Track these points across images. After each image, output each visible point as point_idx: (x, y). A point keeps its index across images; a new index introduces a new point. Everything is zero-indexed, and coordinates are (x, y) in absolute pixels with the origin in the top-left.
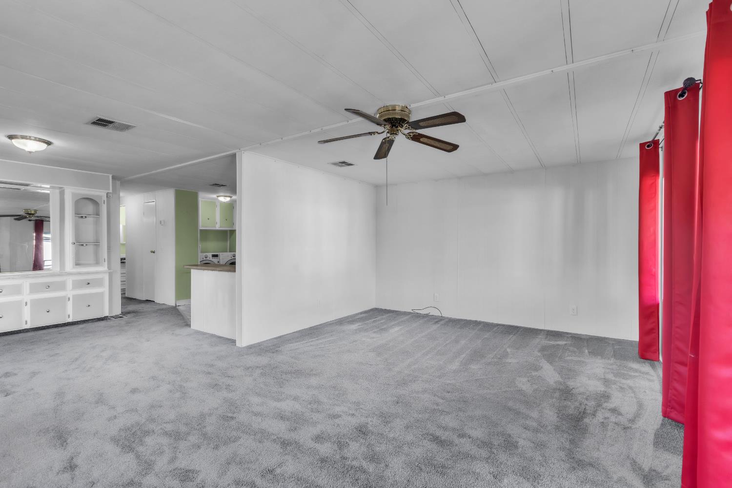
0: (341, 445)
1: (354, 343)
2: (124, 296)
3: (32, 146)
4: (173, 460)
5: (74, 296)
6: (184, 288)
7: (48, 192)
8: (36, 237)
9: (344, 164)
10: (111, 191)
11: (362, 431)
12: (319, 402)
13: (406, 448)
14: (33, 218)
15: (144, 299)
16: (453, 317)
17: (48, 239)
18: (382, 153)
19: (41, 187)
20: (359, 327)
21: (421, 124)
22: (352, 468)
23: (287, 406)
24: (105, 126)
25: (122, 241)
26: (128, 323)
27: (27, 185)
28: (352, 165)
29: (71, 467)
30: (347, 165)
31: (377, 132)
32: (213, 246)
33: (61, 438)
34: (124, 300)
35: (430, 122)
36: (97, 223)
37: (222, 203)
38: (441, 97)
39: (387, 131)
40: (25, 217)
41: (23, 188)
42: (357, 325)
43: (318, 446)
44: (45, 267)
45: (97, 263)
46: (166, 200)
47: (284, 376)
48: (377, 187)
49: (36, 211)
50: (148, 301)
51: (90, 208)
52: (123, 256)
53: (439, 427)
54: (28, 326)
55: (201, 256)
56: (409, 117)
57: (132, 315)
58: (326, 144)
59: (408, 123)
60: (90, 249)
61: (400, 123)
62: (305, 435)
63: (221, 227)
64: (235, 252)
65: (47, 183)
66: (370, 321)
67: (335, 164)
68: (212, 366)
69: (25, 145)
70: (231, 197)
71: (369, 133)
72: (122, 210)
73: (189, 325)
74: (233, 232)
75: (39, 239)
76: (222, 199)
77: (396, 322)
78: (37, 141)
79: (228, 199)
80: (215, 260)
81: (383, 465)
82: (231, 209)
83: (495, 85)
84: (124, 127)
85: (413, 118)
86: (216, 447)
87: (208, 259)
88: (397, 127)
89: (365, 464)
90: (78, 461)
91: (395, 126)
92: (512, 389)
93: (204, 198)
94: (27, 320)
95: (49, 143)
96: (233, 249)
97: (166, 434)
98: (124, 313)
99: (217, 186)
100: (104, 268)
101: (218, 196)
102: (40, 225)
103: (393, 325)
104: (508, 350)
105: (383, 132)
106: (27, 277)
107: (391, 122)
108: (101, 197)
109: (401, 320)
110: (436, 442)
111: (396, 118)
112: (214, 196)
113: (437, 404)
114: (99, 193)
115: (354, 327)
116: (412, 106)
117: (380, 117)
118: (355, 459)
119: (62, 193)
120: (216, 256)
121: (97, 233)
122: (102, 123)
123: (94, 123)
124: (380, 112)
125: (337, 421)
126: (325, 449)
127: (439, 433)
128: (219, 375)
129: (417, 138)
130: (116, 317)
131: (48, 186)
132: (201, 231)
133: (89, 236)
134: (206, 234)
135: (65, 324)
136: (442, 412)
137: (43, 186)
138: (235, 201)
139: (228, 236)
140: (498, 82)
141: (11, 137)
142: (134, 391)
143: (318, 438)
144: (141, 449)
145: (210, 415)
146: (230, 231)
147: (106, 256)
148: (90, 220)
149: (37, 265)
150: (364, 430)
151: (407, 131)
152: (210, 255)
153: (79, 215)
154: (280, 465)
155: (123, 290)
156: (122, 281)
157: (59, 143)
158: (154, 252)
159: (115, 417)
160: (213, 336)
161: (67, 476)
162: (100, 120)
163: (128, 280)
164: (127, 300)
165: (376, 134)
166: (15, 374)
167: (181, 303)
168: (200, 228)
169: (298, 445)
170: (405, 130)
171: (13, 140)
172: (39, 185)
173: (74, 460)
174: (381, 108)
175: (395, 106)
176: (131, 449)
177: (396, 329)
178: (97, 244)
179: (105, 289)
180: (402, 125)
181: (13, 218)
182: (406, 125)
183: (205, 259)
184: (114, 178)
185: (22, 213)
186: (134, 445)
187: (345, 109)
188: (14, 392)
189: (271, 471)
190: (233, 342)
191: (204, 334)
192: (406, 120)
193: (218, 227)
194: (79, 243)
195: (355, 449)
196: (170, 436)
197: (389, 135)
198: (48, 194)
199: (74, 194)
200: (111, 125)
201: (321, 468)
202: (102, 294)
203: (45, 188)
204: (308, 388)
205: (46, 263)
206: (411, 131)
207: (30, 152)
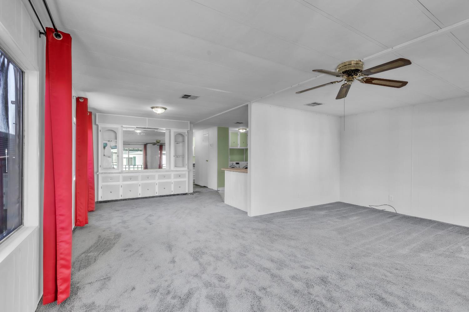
0: (308, 285)
1: (322, 224)
2: (194, 183)
3: (159, 111)
4: (215, 269)
5: (174, 182)
6: (221, 181)
7: (165, 131)
8: (160, 153)
9: (315, 104)
10: (189, 130)
11: (324, 280)
12: (295, 256)
13: (356, 299)
14: (159, 144)
15: (203, 185)
16: (407, 214)
17: (164, 154)
18: (342, 94)
19: (162, 130)
20: (326, 213)
21: (372, 71)
22: (315, 301)
23: (275, 255)
24: (187, 98)
25: (194, 155)
26: (196, 197)
27: (157, 129)
28: (321, 104)
29: (173, 262)
30: (317, 104)
31: (337, 81)
32: (236, 158)
33: (170, 248)
34: (194, 185)
35: (379, 69)
36: (184, 146)
37: (241, 134)
38: (389, 48)
39: (345, 79)
40: (156, 144)
41: (156, 130)
42: (324, 212)
43: (293, 282)
44: (163, 168)
45: (183, 166)
46: (213, 133)
47: (274, 237)
48: (341, 117)
49: (160, 141)
50: (205, 187)
51: (180, 139)
52: (194, 163)
53: (386, 292)
54: (157, 195)
55: (230, 163)
56: (362, 68)
57: (198, 193)
58: (302, 93)
59: (362, 71)
60: (181, 159)
61: (355, 73)
62: (286, 273)
63: (240, 147)
64: (247, 161)
65: (164, 128)
66: (335, 210)
67: (309, 105)
68: (235, 225)
69: (157, 111)
70: (246, 129)
71: (331, 83)
72: (194, 139)
73: (223, 201)
74: (247, 150)
75: (161, 154)
76: (241, 131)
77: (355, 213)
78: (162, 108)
79: (244, 131)
80: (237, 166)
81: (337, 305)
82: (245, 136)
83: (440, 31)
84: (195, 98)
85: (366, 68)
86: (236, 268)
87: (234, 165)
88: (353, 76)
89: (324, 301)
90: (176, 259)
91: (351, 75)
92: (464, 279)
93: (232, 130)
94: (157, 192)
95: (165, 109)
96: (247, 160)
97: (212, 255)
98: (194, 192)
99: (238, 124)
100: (186, 169)
101: (239, 129)
102: (161, 147)
103: (353, 215)
104: (463, 247)
105: (342, 81)
106: (157, 172)
107: (348, 74)
108: (185, 133)
109: (359, 212)
110: (382, 301)
111: (352, 70)
112: (237, 129)
113: (386, 276)
114: (184, 131)
115: (323, 213)
116: (364, 60)
117: (339, 71)
118: (318, 296)
119: (170, 132)
120: (238, 163)
121: (183, 151)
122: (186, 96)
123: (183, 97)
124: (340, 67)
125: (306, 270)
126: (298, 285)
127: (384, 296)
128: (238, 230)
129: (369, 81)
130: (191, 194)
131: (165, 129)
132: (230, 149)
133: (180, 152)
134: (233, 151)
135: (170, 195)
136: (389, 282)
137: (163, 129)
138: (247, 132)
139: (244, 152)
140: (443, 28)
141: (152, 108)
142: (199, 231)
143: (293, 278)
144: (201, 260)
145: (233, 251)
146: (246, 149)
147: (187, 163)
148: (181, 144)
149: (160, 167)
150: (325, 280)
151: (362, 77)
152: (235, 163)
153: (177, 142)
154: (270, 287)
155: (194, 180)
156: (193, 176)
157: (169, 108)
158: (207, 161)
159: (191, 243)
160: (235, 208)
161: (172, 265)
162: (185, 95)
163: (197, 175)
164: (196, 185)
165: (337, 83)
166: (153, 216)
167: (220, 189)
168: (230, 148)
169: (281, 279)
170: (359, 77)
171: (153, 109)
172: (161, 129)
173: (175, 259)
174: (341, 64)
175: (351, 61)
176: (197, 260)
177: (355, 218)
178: (183, 157)
179: (186, 179)
180: (357, 74)
181: (152, 144)
182: (360, 73)
183: (232, 165)
184: (190, 123)
185: (155, 142)
186: (198, 258)
187: (313, 71)
188: (153, 224)
189: (264, 289)
190: (246, 213)
191: (231, 207)
192: (360, 70)
193: (239, 147)
194: (176, 156)
195: (318, 291)
196: (214, 257)
197: (346, 82)
198: (165, 133)
199: (174, 132)
200: (189, 97)
201: (294, 295)
202: (185, 181)
203: (163, 130)
204: (289, 246)
205: (164, 166)
206: (364, 77)
207: (159, 114)
